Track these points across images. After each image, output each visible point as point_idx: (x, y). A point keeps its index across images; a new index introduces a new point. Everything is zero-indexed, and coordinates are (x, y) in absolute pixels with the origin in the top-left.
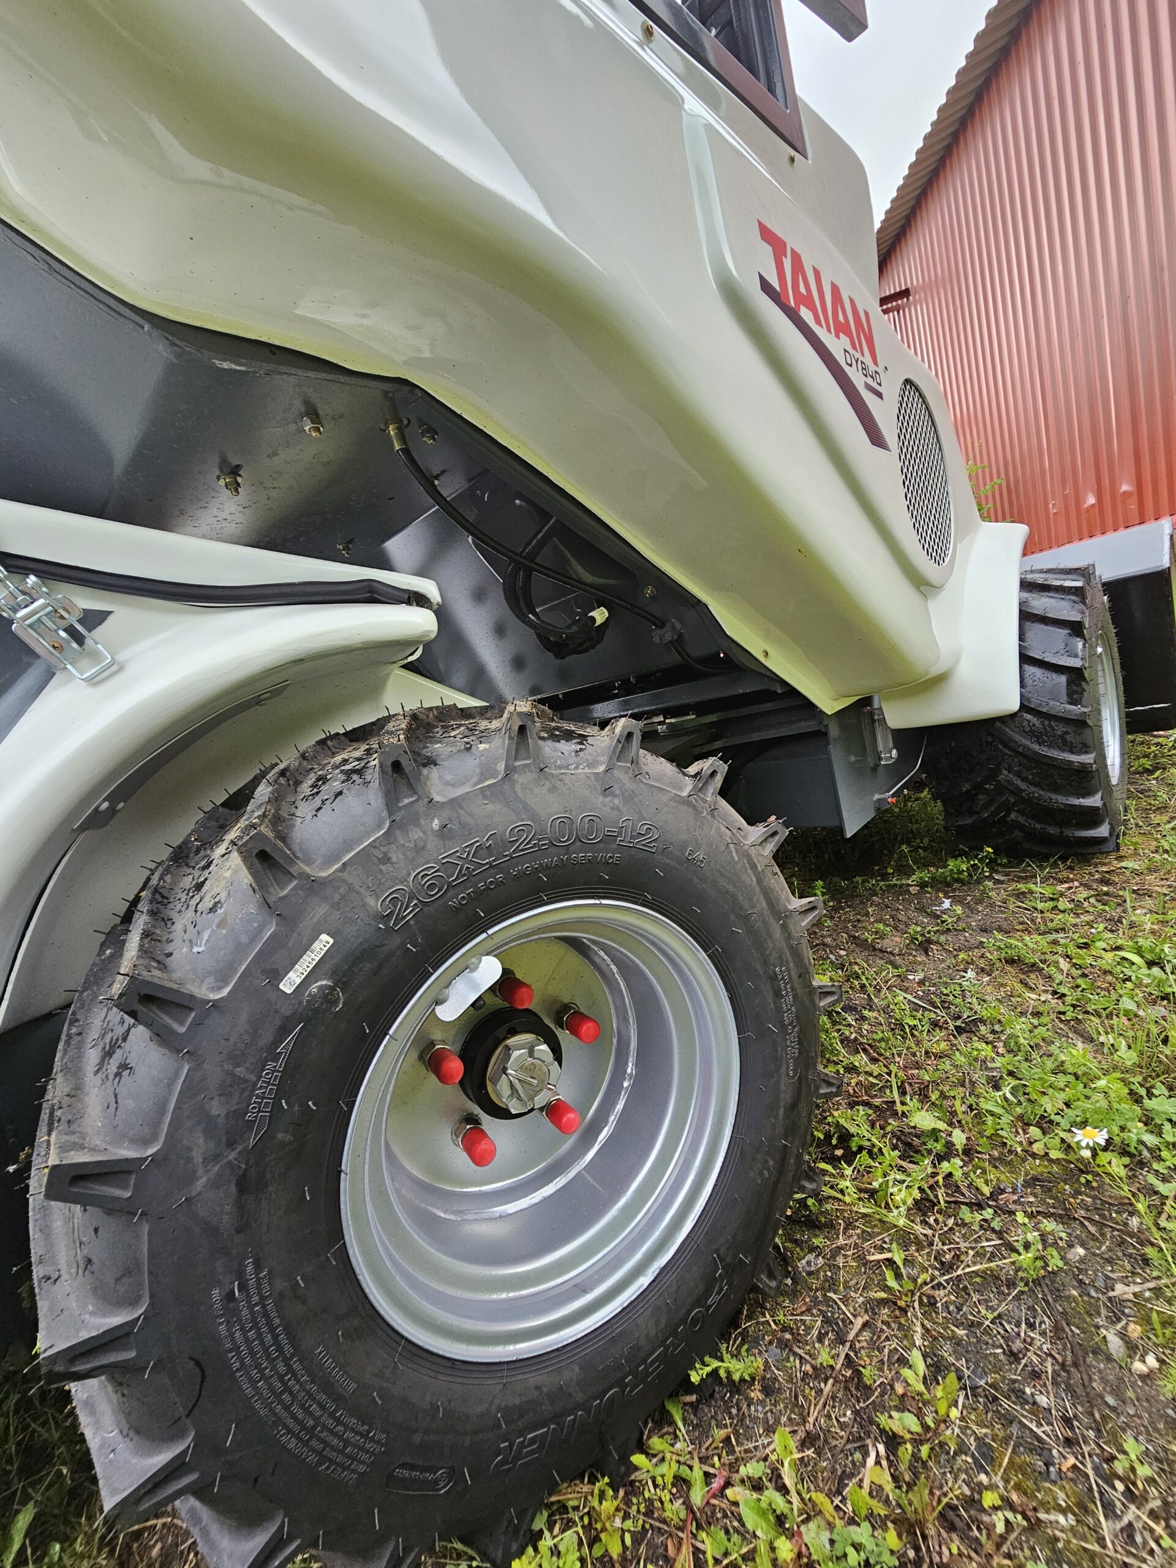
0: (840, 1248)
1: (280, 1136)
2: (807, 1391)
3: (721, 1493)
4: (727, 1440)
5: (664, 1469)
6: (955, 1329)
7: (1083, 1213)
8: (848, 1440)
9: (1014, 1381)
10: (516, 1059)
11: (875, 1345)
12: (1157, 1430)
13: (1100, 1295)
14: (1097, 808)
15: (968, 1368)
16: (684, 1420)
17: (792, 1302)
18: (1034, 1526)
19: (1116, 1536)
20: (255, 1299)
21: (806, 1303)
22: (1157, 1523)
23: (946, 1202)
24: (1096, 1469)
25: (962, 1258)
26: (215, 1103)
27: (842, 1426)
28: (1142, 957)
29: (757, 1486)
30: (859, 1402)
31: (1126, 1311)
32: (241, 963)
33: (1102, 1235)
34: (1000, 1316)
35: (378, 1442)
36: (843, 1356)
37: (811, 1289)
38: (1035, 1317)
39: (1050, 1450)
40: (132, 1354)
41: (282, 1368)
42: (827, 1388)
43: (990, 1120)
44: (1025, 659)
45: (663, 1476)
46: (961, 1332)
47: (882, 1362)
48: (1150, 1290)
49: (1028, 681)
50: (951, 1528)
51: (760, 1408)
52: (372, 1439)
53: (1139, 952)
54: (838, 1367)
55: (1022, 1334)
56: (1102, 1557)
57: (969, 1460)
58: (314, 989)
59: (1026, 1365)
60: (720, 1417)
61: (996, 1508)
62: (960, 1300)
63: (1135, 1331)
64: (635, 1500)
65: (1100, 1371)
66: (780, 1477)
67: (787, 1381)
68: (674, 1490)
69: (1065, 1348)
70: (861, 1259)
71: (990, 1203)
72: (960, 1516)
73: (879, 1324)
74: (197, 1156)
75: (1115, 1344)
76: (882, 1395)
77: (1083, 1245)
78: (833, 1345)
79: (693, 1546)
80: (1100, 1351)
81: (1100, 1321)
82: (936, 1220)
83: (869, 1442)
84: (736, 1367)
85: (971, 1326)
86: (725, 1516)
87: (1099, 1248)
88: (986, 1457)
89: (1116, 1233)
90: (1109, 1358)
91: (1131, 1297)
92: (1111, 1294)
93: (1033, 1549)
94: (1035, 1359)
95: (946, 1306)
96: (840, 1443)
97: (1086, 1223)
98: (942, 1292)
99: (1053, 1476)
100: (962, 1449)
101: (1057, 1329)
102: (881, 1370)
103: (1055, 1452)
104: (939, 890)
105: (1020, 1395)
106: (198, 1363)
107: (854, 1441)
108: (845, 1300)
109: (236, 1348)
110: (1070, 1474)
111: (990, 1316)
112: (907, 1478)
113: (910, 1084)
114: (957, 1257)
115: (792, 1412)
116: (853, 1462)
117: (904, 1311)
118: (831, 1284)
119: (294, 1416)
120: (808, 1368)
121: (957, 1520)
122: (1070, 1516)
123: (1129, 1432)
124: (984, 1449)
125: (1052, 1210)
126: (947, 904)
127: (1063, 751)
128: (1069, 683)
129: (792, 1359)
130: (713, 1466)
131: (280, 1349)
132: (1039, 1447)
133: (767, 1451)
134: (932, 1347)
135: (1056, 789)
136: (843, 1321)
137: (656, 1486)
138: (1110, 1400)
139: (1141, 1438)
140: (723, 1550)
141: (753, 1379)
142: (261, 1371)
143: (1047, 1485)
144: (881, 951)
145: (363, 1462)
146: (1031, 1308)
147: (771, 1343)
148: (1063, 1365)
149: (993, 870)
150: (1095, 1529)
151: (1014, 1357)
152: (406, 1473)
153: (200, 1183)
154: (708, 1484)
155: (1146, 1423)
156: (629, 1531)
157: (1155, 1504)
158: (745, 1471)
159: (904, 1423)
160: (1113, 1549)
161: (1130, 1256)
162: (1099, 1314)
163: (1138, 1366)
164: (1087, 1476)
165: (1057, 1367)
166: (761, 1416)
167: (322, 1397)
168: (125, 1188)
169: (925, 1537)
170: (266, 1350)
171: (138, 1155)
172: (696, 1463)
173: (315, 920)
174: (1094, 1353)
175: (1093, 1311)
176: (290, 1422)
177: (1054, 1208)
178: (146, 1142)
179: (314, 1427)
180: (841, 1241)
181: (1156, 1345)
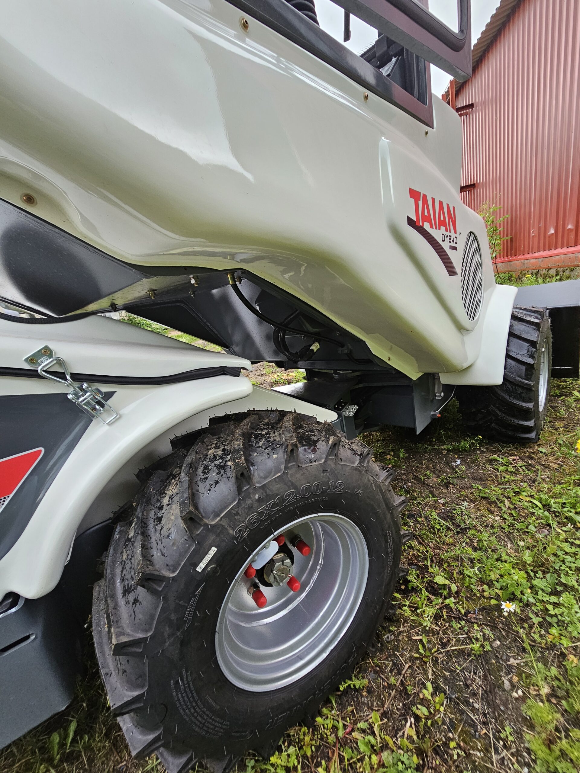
0: (401, 632)
1: (196, 624)
2: (385, 693)
3: (350, 733)
4: (352, 712)
5: (328, 721)
6: (445, 672)
7: (501, 625)
8: (400, 716)
9: (466, 697)
10: (277, 567)
11: (412, 676)
12: (518, 721)
13: (504, 663)
14: (531, 427)
15: (449, 690)
16: (336, 702)
17: (380, 654)
18: (468, 755)
19: (498, 761)
20: (186, 682)
21: (386, 655)
22: (513, 757)
23: (447, 616)
24: (493, 735)
25: (451, 641)
26: (173, 615)
27: (398, 709)
28: (541, 503)
29: (363, 731)
30: (405, 700)
31: (513, 670)
32: (182, 561)
33: (508, 636)
34: (463, 668)
35: (227, 725)
36: (400, 681)
37: (388, 649)
38: (477, 670)
39: (477, 726)
40: (142, 704)
41: (194, 704)
42: (393, 693)
43: (467, 579)
44: (508, 356)
45: (327, 725)
46: (447, 674)
47: (415, 683)
48: (523, 662)
49: (508, 367)
50: (437, 753)
51: (366, 699)
52: (225, 724)
53: (540, 501)
54: (398, 685)
55: (471, 677)
56: (491, 769)
57: (446, 727)
58: (209, 569)
59: (471, 690)
60: (350, 701)
61: (455, 748)
62: (448, 660)
63: (515, 679)
64: (316, 733)
65: (500, 695)
66: (373, 727)
67: (377, 688)
68: (332, 730)
69: (487, 684)
70: (409, 637)
71: (464, 618)
72: (441, 750)
73: (415, 667)
74: (166, 635)
75: (507, 684)
76: (414, 697)
77: (500, 640)
78: (396, 675)
79: (339, 753)
80: (501, 687)
81: (502, 674)
82: (441, 624)
83: (408, 717)
84: (357, 683)
85: (451, 671)
86: (351, 742)
87: (506, 642)
88: (453, 727)
89: (513, 636)
90: (504, 690)
91: (516, 665)
92: (508, 663)
93: (466, 764)
94: (475, 688)
95: (442, 662)
96: (396, 716)
97: (502, 631)
98: (441, 656)
99: (477, 736)
100: (444, 723)
101: (485, 676)
102: (415, 687)
103: (479, 727)
104: (455, 454)
105: (467, 703)
106: (165, 705)
107: (402, 716)
108: (402, 655)
109: (179, 700)
110: (483, 736)
111: (459, 669)
112: (422, 733)
113: (435, 558)
114: (448, 641)
115: (378, 701)
116: (401, 725)
117: (425, 663)
118: (397, 648)
119: (198, 720)
120: (386, 684)
121: (439, 751)
122: (482, 753)
123: (508, 721)
124: (452, 723)
125: (489, 623)
126: (458, 462)
127: (520, 400)
128: (526, 369)
129: (379, 679)
130: (347, 722)
131: (194, 698)
132: (473, 725)
133: (368, 717)
134: (435, 679)
135: (514, 416)
136: (401, 665)
137: (324, 728)
138: (502, 708)
139: (512, 724)
140: (350, 756)
141: (363, 687)
142: (187, 706)
143: (474, 740)
144: (427, 485)
145: (221, 732)
146: (476, 666)
147: (371, 671)
148: (486, 691)
149: (481, 446)
150: (490, 759)
151: (467, 686)
152: (236, 734)
153: (167, 644)
154: (345, 729)
155: (514, 718)
156: (314, 745)
157: (513, 750)
158: (360, 725)
159: (423, 711)
160: (495, 767)
161: (518, 646)
162: (502, 671)
163: (515, 695)
164: (490, 737)
165: (483, 692)
166: (366, 702)
167: (208, 713)
168: (140, 648)
169: (427, 756)
170: (189, 699)
171: (144, 636)
172: (340, 720)
173: (210, 542)
174: (498, 687)
175: (500, 670)
176: (196, 722)
177: (490, 622)
178: (147, 631)
179: (205, 723)
180: (402, 629)
181: (523, 686)
